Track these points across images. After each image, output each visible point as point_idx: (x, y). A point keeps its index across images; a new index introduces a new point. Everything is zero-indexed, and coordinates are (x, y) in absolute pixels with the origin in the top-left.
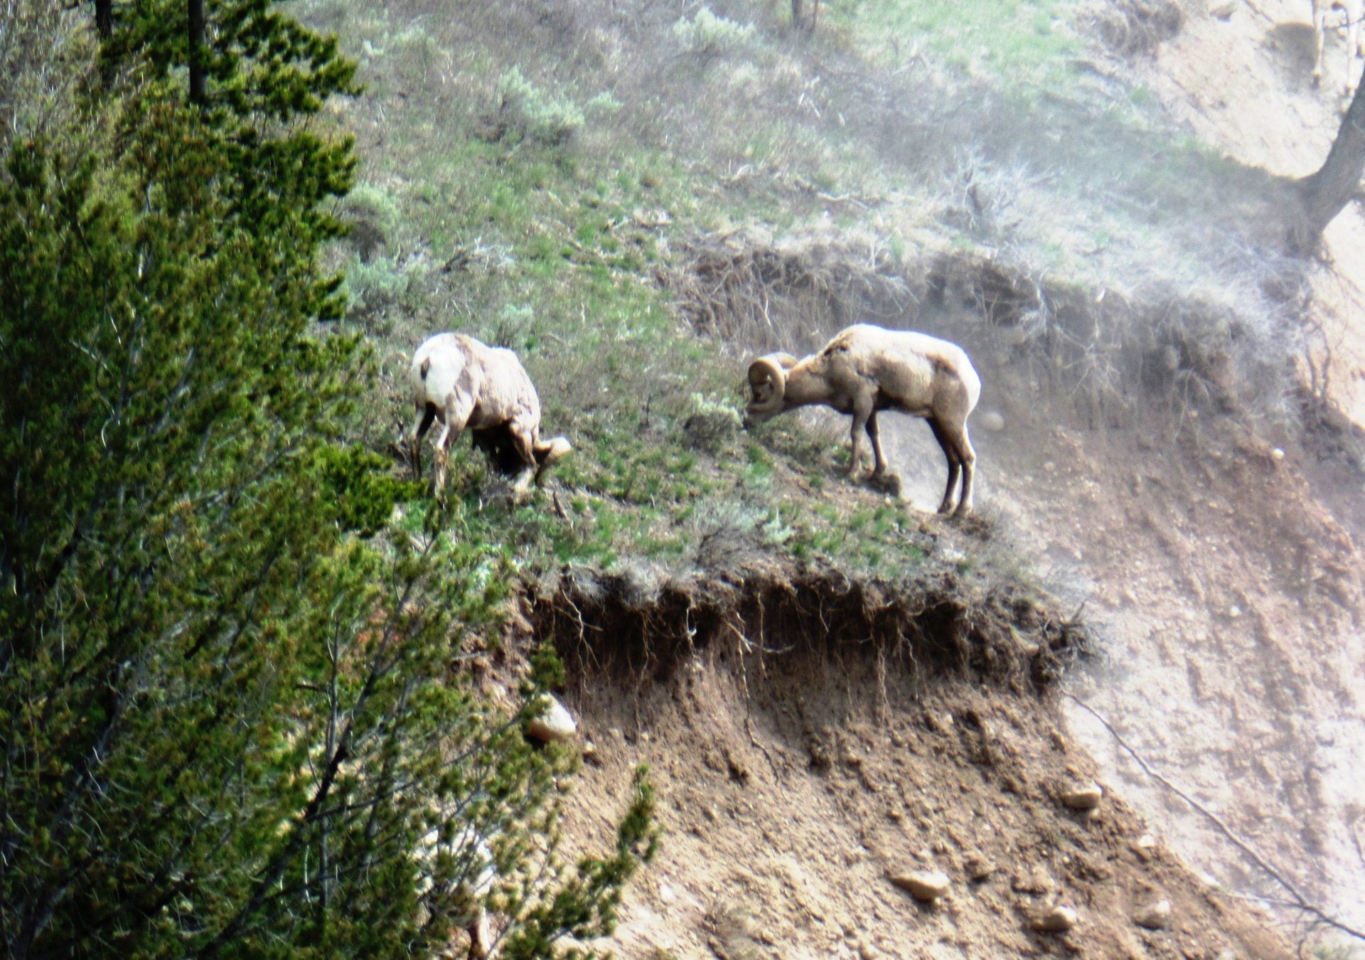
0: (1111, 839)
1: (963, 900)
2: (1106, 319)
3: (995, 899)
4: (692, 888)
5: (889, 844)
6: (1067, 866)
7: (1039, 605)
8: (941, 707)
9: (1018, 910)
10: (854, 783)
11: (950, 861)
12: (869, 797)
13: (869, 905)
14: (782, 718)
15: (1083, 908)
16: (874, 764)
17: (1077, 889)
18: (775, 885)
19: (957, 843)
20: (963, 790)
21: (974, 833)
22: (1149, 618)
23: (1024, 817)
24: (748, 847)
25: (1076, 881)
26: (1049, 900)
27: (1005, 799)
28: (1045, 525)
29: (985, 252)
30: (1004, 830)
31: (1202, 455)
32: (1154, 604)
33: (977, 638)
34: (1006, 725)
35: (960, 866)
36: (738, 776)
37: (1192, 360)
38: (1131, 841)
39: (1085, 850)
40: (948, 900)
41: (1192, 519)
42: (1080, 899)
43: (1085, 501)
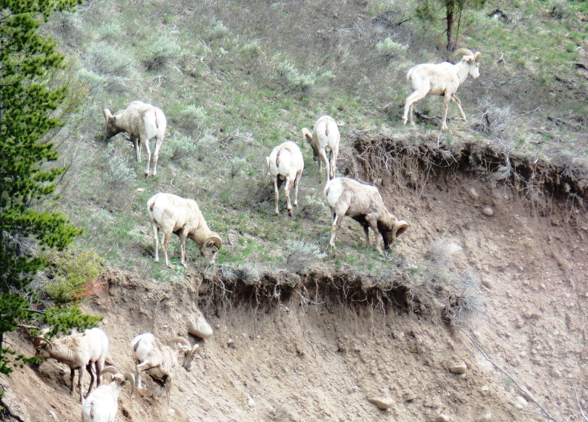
0: (470, 387)
1: (401, 409)
2: (538, 170)
3: (415, 410)
4: (271, 401)
5: (369, 385)
6: (449, 397)
7: (447, 288)
8: (400, 329)
9: (425, 414)
10: (357, 359)
11: (397, 393)
12: (362, 365)
13: (355, 410)
14: (327, 331)
15: (454, 415)
16: (366, 352)
17: (452, 407)
18: (310, 400)
19: (400, 386)
20: (406, 364)
21: (408, 382)
22: (550, 296)
23: (432, 376)
24: (300, 384)
25: (453, 404)
26: (438, 411)
27: (424, 368)
28: (508, 256)
29: (487, 142)
30: (423, 381)
31: (579, 229)
32: (553, 290)
33: (417, 301)
34: (428, 338)
35: (401, 396)
36: (300, 354)
37: (576, 189)
38: (479, 388)
39: (458, 391)
40: (393, 409)
41: (573, 255)
42: (453, 411)
43: (526, 246)
